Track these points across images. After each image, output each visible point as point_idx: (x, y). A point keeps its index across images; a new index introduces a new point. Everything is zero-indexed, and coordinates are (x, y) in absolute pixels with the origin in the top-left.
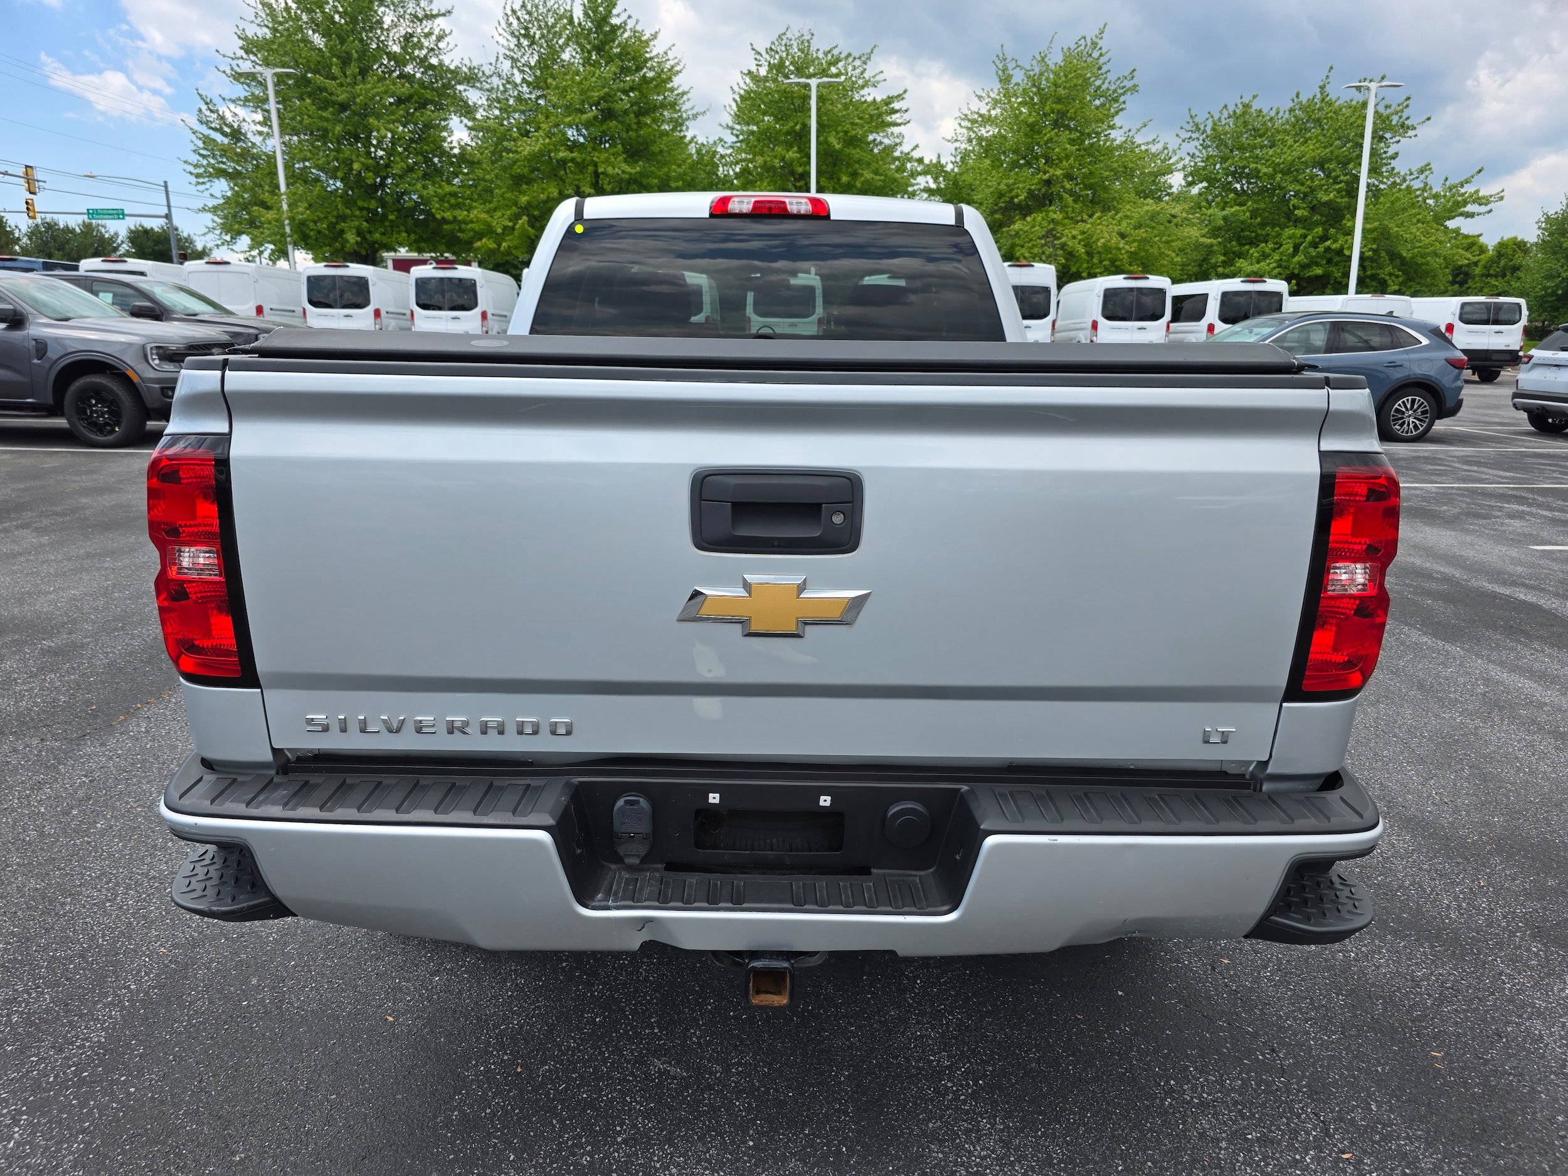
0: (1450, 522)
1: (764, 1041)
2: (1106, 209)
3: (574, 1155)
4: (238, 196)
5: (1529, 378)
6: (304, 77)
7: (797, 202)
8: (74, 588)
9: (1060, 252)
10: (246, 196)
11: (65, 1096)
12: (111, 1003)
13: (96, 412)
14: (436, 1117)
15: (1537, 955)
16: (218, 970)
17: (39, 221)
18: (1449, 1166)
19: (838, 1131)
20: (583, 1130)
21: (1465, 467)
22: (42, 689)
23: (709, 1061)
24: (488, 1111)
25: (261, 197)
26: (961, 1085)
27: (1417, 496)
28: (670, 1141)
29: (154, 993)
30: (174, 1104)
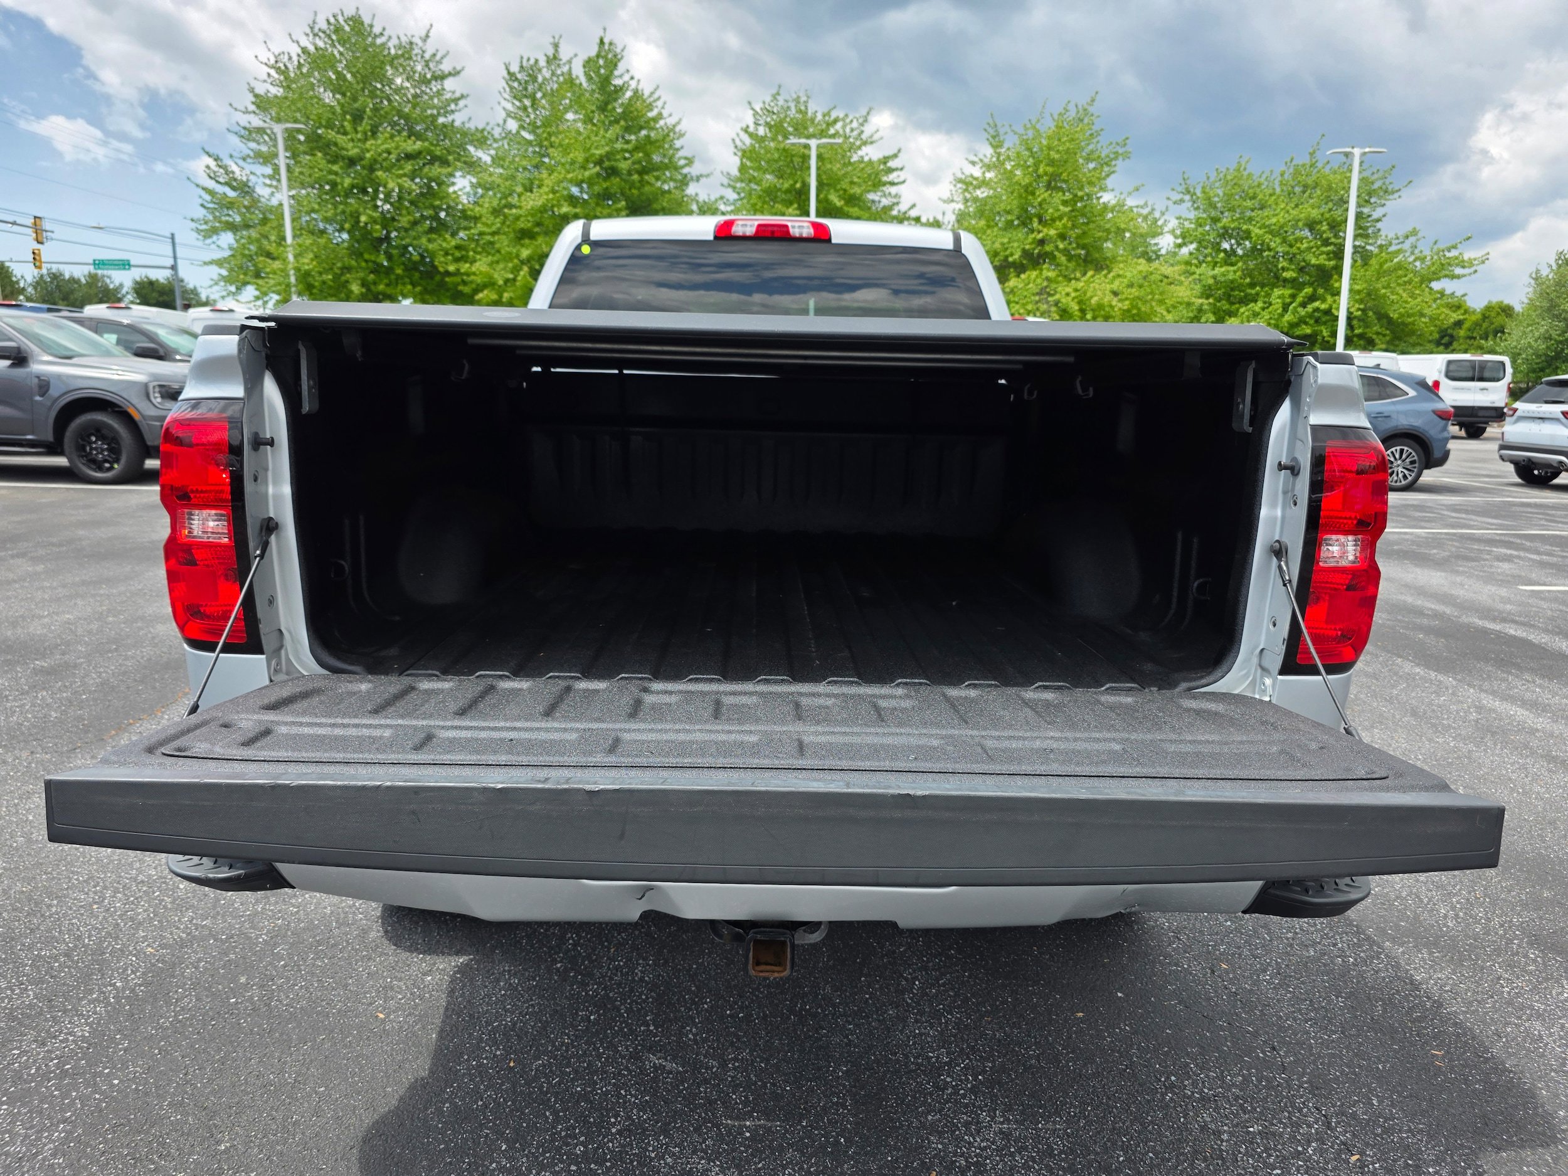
0: (1439, 564)
1: (760, 1038)
2: (1098, 268)
3: (567, 1145)
4: (244, 248)
5: (1514, 430)
6: (315, 133)
7: (800, 226)
8: (68, 613)
9: (1053, 309)
10: (252, 247)
11: (46, 1087)
12: (95, 1000)
13: (96, 449)
14: (426, 1109)
15: (1534, 961)
16: (206, 969)
17: (44, 271)
18: (1452, 1158)
19: (836, 1122)
20: (576, 1121)
21: (1454, 515)
22: (33, 705)
23: (705, 1057)
24: (480, 1103)
25: (268, 247)
26: (961, 1080)
27: (1407, 540)
28: (665, 1132)
29: (140, 991)
30: (158, 1096)
